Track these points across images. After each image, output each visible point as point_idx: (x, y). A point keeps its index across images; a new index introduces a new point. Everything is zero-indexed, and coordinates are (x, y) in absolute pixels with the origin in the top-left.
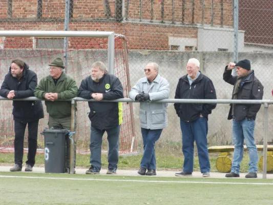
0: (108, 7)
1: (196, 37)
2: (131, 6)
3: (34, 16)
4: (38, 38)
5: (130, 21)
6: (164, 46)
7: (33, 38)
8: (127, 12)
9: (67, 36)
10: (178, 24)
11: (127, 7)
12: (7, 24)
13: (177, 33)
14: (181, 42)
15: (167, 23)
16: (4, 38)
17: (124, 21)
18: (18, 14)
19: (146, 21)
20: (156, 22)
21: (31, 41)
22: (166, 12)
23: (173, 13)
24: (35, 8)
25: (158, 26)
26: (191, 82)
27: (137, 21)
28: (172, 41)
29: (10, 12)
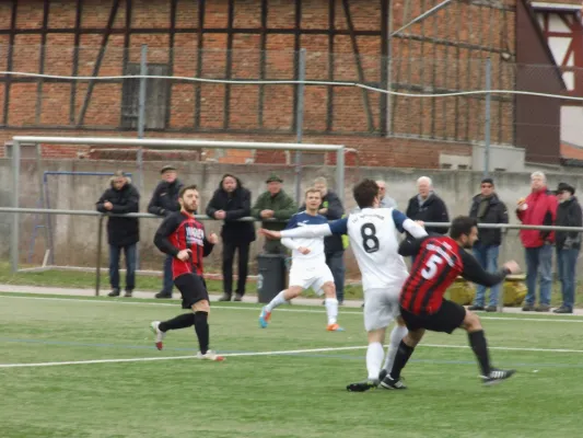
0: (371, 121)
1: (470, 154)
2: (397, 119)
3: (288, 128)
4: (293, 151)
5: (397, 135)
6: (434, 164)
7: (287, 152)
8: (393, 125)
9: (301, 150)
10: (451, 140)
11: (392, 120)
12: (256, 136)
13: (450, 149)
14: (455, 160)
15: (438, 139)
16: (254, 152)
17: (389, 136)
18: (270, 124)
19: (414, 137)
20: (426, 137)
21: (284, 156)
22: (437, 126)
23: (445, 128)
24: (289, 118)
25: (427, 142)
26: (421, 203)
27: (404, 136)
28: (444, 158)
29: (261, 123)
